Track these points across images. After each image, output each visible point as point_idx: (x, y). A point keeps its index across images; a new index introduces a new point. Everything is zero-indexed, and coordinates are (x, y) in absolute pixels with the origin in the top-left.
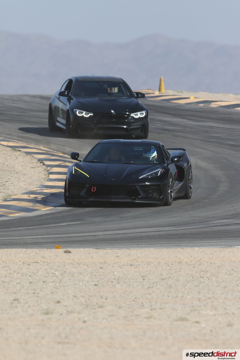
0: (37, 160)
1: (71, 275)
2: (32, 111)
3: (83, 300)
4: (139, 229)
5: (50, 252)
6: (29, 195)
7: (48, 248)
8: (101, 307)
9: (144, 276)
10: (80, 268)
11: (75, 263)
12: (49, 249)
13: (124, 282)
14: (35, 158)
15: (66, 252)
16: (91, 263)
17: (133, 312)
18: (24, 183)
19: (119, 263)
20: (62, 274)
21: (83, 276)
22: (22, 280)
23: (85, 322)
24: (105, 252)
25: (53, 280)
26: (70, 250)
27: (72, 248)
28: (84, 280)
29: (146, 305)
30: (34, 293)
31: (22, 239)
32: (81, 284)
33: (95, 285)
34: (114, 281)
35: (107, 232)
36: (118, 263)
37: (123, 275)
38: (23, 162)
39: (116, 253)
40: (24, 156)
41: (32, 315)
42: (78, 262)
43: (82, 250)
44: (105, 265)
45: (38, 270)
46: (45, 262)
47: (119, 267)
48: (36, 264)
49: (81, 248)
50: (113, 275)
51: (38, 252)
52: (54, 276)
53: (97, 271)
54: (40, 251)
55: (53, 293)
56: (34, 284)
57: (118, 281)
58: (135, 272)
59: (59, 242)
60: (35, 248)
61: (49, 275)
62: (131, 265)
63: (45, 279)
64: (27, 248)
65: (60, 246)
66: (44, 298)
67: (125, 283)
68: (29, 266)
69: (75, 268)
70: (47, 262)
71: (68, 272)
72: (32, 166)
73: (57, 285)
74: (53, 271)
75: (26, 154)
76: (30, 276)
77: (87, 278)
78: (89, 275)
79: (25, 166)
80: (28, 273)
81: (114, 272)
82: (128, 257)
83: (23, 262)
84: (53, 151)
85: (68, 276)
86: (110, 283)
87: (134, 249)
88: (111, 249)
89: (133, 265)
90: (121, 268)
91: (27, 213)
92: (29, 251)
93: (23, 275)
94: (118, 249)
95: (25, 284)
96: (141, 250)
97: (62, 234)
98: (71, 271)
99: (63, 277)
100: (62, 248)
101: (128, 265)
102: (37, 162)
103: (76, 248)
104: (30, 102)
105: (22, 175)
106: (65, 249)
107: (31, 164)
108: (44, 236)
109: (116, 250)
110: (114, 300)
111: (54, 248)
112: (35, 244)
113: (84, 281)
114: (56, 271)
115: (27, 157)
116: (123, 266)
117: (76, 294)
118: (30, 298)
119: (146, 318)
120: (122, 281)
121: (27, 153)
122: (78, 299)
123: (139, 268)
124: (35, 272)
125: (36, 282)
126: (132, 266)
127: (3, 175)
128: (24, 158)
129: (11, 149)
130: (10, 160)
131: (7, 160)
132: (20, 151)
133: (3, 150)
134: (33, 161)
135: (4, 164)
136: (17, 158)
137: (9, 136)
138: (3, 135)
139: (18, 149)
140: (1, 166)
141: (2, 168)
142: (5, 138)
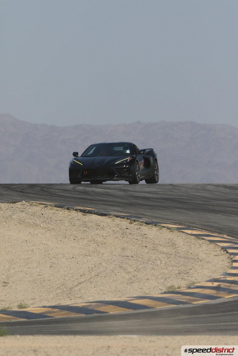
0: (221, 248)
2: (216, 199)
5: (234, 339)
6: (212, 283)
7: (231, 334)
14: (219, 246)
18: (208, 271)
38: (207, 250)
40: (208, 245)
51: (221, 339)
64: (211, 335)
72: (215, 254)
75: (209, 243)
79: (209, 254)
91: (210, 300)
92: (213, 338)
102: (220, 250)
104: (214, 191)
105: (206, 263)
107: (215, 252)
108: (227, 324)
115: (211, 245)
121: (211, 241)
127: (187, 263)
128: (207, 246)
129: (195, 237)
130: (194, 248)
131: (191, 248)
132: (203, 239)
133: (187, 239)
134: (216, 249)
135: (188, 252)
136: (200, 246)
137: (194, 225)
138: (186, 224)
139: (201, 237)
140: (185, 254)
141: (186, 256)
142: (189, 226)
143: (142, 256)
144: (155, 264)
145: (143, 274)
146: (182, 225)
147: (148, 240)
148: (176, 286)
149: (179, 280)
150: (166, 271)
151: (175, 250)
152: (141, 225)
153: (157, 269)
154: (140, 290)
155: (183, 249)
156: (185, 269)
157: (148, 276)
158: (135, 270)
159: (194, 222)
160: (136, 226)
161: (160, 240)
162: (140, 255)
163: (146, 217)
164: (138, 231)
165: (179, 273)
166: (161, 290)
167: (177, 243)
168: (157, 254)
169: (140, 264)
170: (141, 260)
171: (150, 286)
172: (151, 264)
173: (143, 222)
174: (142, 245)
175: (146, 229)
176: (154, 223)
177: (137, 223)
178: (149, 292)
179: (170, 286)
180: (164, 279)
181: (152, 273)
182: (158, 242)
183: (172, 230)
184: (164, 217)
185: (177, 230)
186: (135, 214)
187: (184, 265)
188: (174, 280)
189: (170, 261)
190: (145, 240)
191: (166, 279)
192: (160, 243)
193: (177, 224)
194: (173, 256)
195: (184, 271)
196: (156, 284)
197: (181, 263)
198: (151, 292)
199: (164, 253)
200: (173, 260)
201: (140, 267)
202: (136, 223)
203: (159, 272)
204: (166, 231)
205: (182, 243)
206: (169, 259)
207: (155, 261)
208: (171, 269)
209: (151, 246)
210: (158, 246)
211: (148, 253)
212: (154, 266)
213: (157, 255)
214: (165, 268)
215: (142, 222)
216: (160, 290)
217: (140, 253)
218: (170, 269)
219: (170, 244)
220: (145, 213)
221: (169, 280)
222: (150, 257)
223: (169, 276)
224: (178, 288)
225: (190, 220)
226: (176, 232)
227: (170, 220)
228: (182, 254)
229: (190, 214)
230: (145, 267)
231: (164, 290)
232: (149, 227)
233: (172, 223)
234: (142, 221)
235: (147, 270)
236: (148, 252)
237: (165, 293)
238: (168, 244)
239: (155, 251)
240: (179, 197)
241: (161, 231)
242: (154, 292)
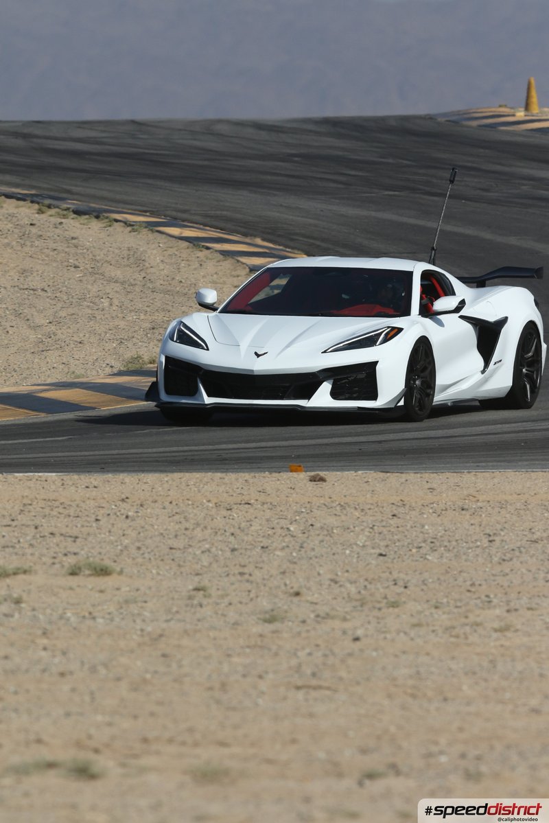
0: (248, 270)
1: (326, 533)
2: (235, 156)
3: (353, 589)
4: (479, 426)
5: (278, 480)
7: (271, 470)
8: (394, 605)
9: (491, 534)
10: (346, 515)
11: (334, 505)
12: (275, 472)
13: (446, 546)
14: (244, 264)
15: (313, 479)
16: (372, 504)
17: (466, 617)
19: (435, 505)
20: (305, 531)
21: (352, 534)
22: (213, 544)
23: (357, 639)
24: (403, 480)
25: (284, 544)
26: (322, 474)
27: (328, 470)
28: (356, 544)
29: (495, 601)
30: (241, 574)
31: (215, 450)
32: (348, 552)
33: (381, 555)
34: (423, 545)
35: (407, 433)
36: (433, 503)
37: (443, 532)
38: (216, 273)
39: (427, 482)
40: (219, 261)
41: (236, 624)
42: (342, 503)
43: (350, 474)
44: (402, 510)
45: (251, 520)
46: (267, 503)
47: (434, 514)
48: (247, 506)
49: (349, 471)
50: (422, 532)
51: (251, 481)
52: (286, 535)
53: (384, 524)
54: (255, 477)
55: (284, 573)
56: (241, 554)
57: (432, 545)
58: (472, 524)
59: (299, 457)
60: (244, 472)
61: (274, 534)
62: (463, 510)
63: (265, 542)
64: (227, 471)
65: (300, 466)
66: (265, 585)
67: (449, 550)
68: (229, 512)
69: (336, 515)
70: (271, 504)
71: (318, 525)
72: (235, 284)
73: (294, 554)
74: (283, 523)
75: (222, 257)
76: (233, 534)
77: (361, 540)
78: (367, 533)
79: (221, 283)
80: (227, 528)
81: (423, 526)
82: (454, 490)
83: (216, 504)
84: (284, 249)
85: (318, 535)
86: (414, 550)
87: (469, 472)
88: (415, 473)
89: (467, 510)
90: (439, 515)
92: (231, 477)
93: (216, 533)
94: (433, 473)
95: (220, 553)
96: (484, 474)
97: (306, 439)
98: (325, 524)
99: (308, 537)
100: (306, 471)
101: (454, 510)
102: (247, 274)
103: (337, 471)
104: (232, 137)
106: (313, 474)
107: (235, 279)
108: (263, 444)
109: (427, 475)
110: (422, 590)
111: (287, 472)
112: (243, 463)
113: (355, 547)
114: (291, 524)
115: (226, 262)
116: (443, 512)
117: (337, 575)
118: (232, 584)
119: (496, 630)
120: (440, 546)
121: (225, 254)
122: (341, 586)
123: (481, 515)
124: (243, 525)
125: (246, 549)
126: (464, 512)
127: (170, 304)
128: (218, 264)
129: (187, 244)
130: (186, 269)
131: (179, 269)
132: (208, 248)
133: (171, 248)
134: (238, 272)
135: (173, 279)
136: (201, 265)
137: (185, 216)
138: (169, 213)
139: (203, 244)
140: (165, 283)
141: (169, 288)
142: (176, 219)
143: (67, 288)
144: (96, 307)
145: (69, 330)
146: (158, 216)
147: (81, 251)
148: (146, 358)
149: (152, 344)
150: (122, 324)
151: (143, 274)
152: (65, 217)
153: (101, 319)
154: (62, 366)
155: (162, 273)
156: (165, 318)
157: (81, 335)
158: (51, 320)
159: (187, 208)
160: (53, 219)
161: (108, 251)
162: (63, 287)
163: (75, 197)
164: (57, 231)
165: (153, 328)
166: (112, 367)
167: (147, 259)
168: (102, 284)
169: (62, 308)
170: (65, 298)
171: (86, 358)
172: (88, 307)
173: (68, 209)
174: (66, 264)
175: (74, 226)
176: (94, 211)
177: (56, 212)
178: (83, 372)
179: (132, 358)
180: (119, 342)
181: (90, 329)
182: (103, 256)
183: (135, 227)
184: (118, 197)
185: (146, 227)
186: (51, 190)
187: (163, 310)
188: (140, 343)
189: (132, 301)
190: (73, 250)
191: (123, 341)
192: (108, 259)
193: (148, 214)
194: (137, 289)
195: (163, 322)
196: (100, 354)
197: (156, 304)
198: (89, 372)
199: (116, 282)
200: (139, 297)
201: (63, 314)
202: (53, 211)
203: (107, 327)
204: (122, 229)
205: (158, 258)
206: (130, 296)
207: (97, 300)
208: (135, 317)
209: (87, 264)
210: (105, 265)
211: (80, 280)
212: (96, 312)
213: (101, 286)
214: (119, 315)
215: (66, 210)
216: (109, 367)
217: (63, 281)
218: (131, 318)
219: (132, 260)
220: (73, 188)
221: (130, 345)
222: (86, 292)
223: (130, 335)
224: (151, 363)
225: (177, 204)
226: (145, 231)
227: (132, 204)
228: (158, 284)
229: (176, 189)
230: (74, 314)
231: (119, 366)
232: (82, 222)
233: (135, 210)
234: (65, 206)
235: (79, 320)
236: (81, 278)
237: (120, 373)
238: (125, 260)
239: (97, 276)
240: (152, 151)
241: (110, 229)
242: (94, 373)
